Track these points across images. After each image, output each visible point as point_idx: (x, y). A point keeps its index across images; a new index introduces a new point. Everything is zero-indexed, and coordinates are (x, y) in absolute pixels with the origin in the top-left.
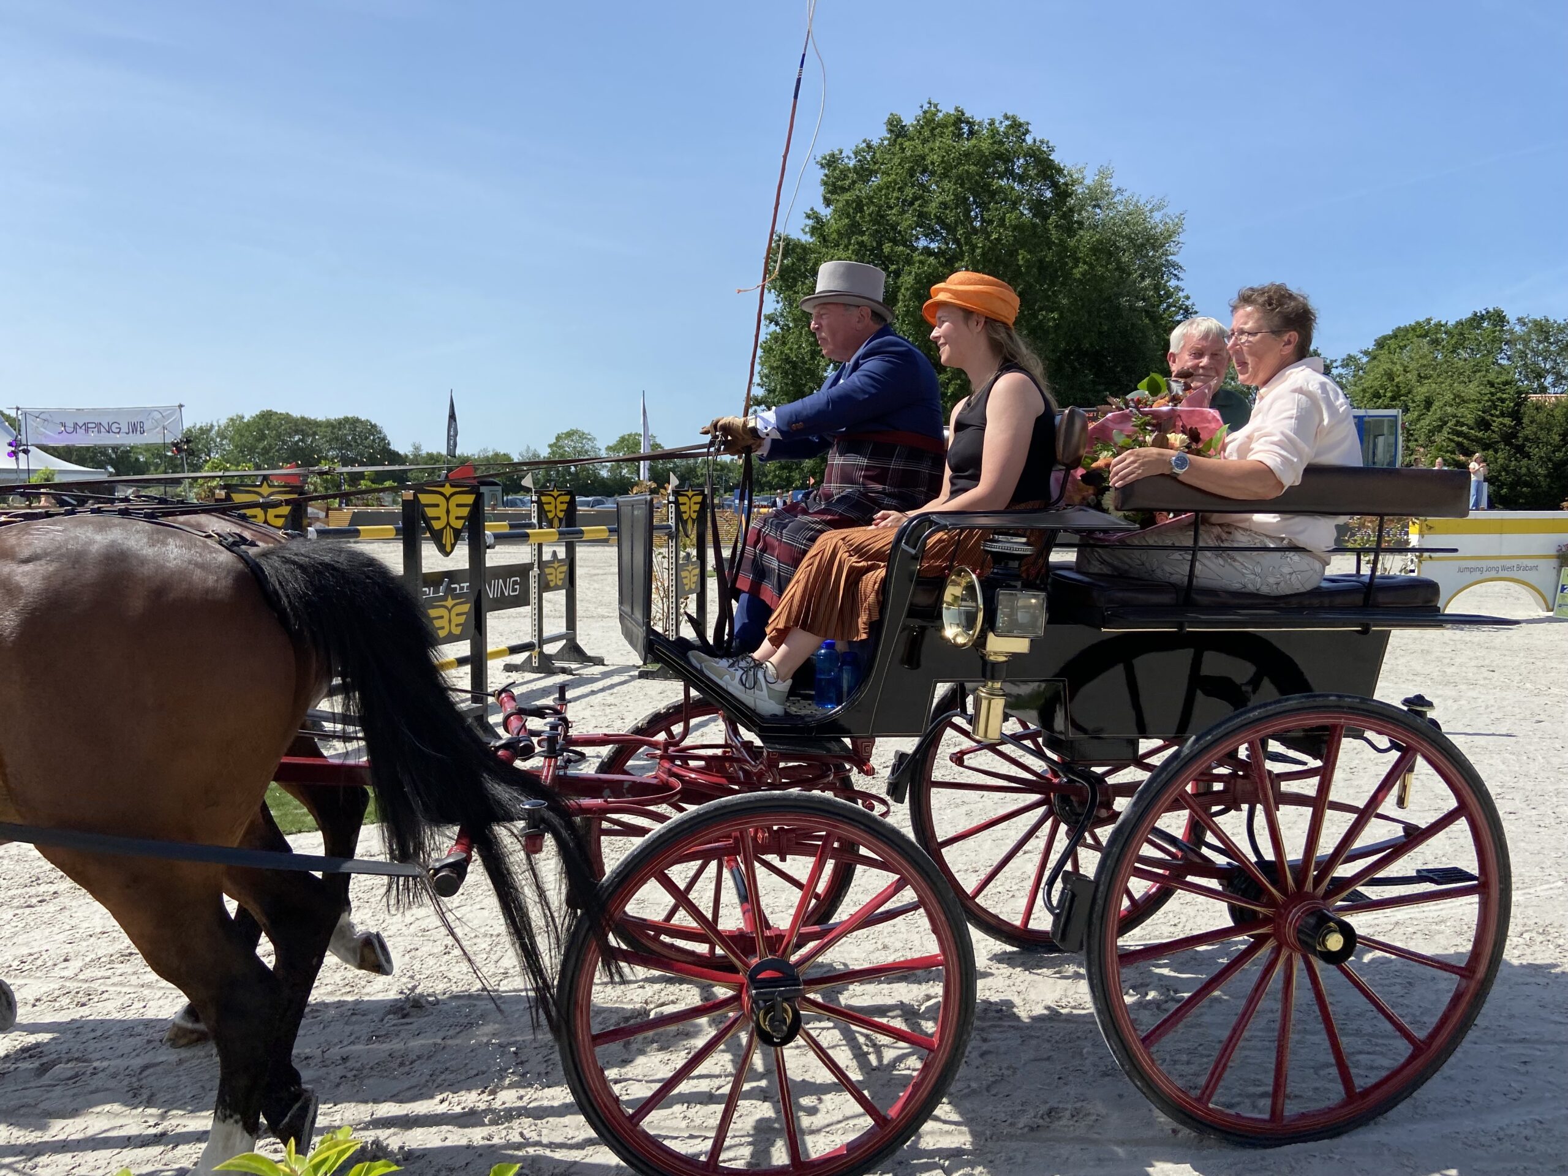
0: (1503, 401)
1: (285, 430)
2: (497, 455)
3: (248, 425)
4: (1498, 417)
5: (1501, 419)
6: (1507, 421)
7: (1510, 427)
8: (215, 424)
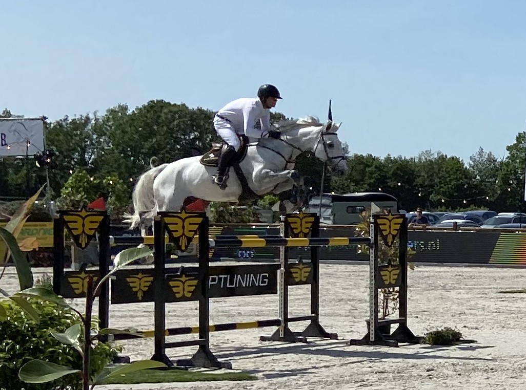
1: (178, 125)
2: (442, 158)
3: (133, 117)
8: (91, 116)
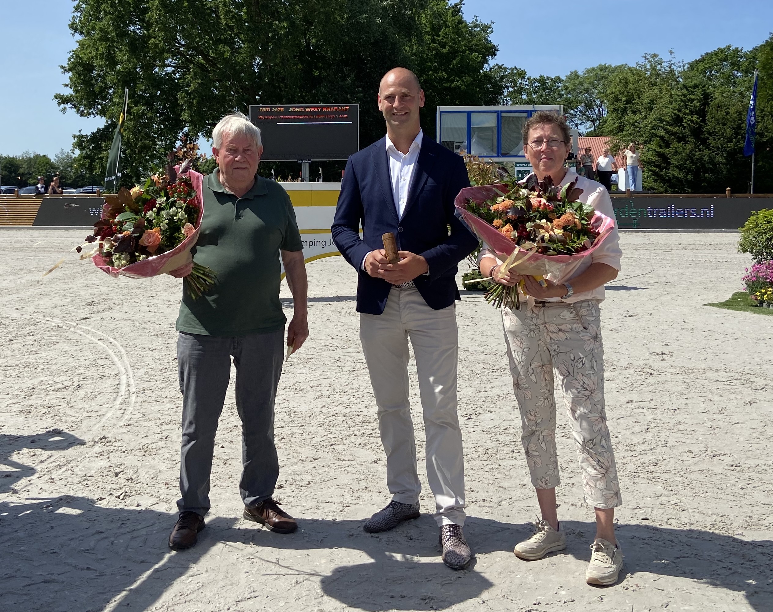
0: (692, 100)
4: (688, 114)
5: (690, 117)
6: (695, 118)
7: (697, 123)
